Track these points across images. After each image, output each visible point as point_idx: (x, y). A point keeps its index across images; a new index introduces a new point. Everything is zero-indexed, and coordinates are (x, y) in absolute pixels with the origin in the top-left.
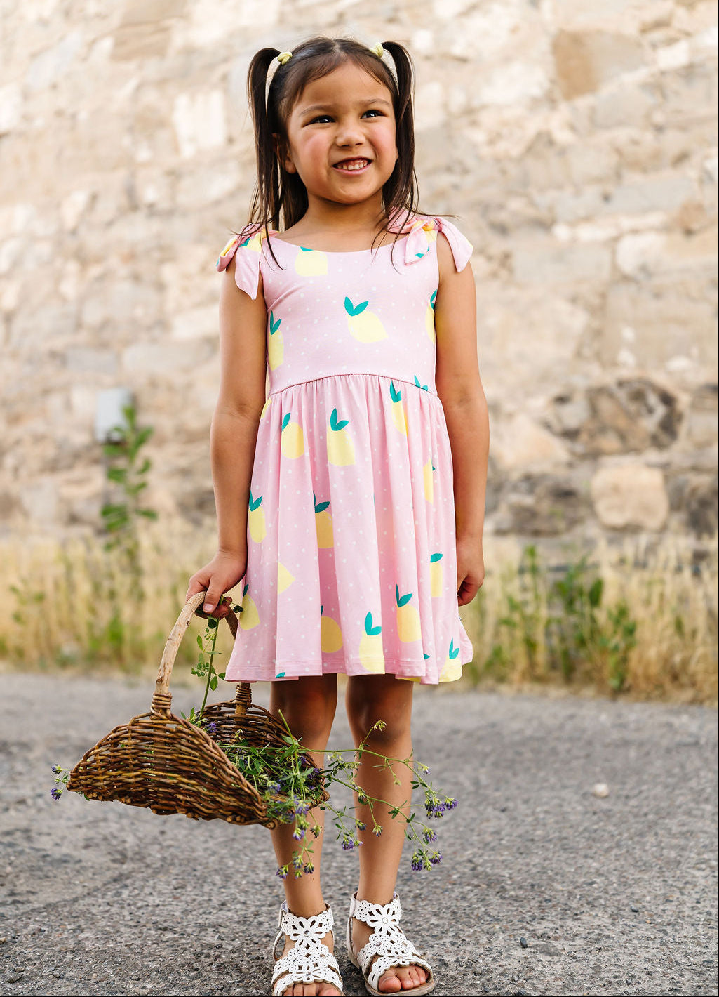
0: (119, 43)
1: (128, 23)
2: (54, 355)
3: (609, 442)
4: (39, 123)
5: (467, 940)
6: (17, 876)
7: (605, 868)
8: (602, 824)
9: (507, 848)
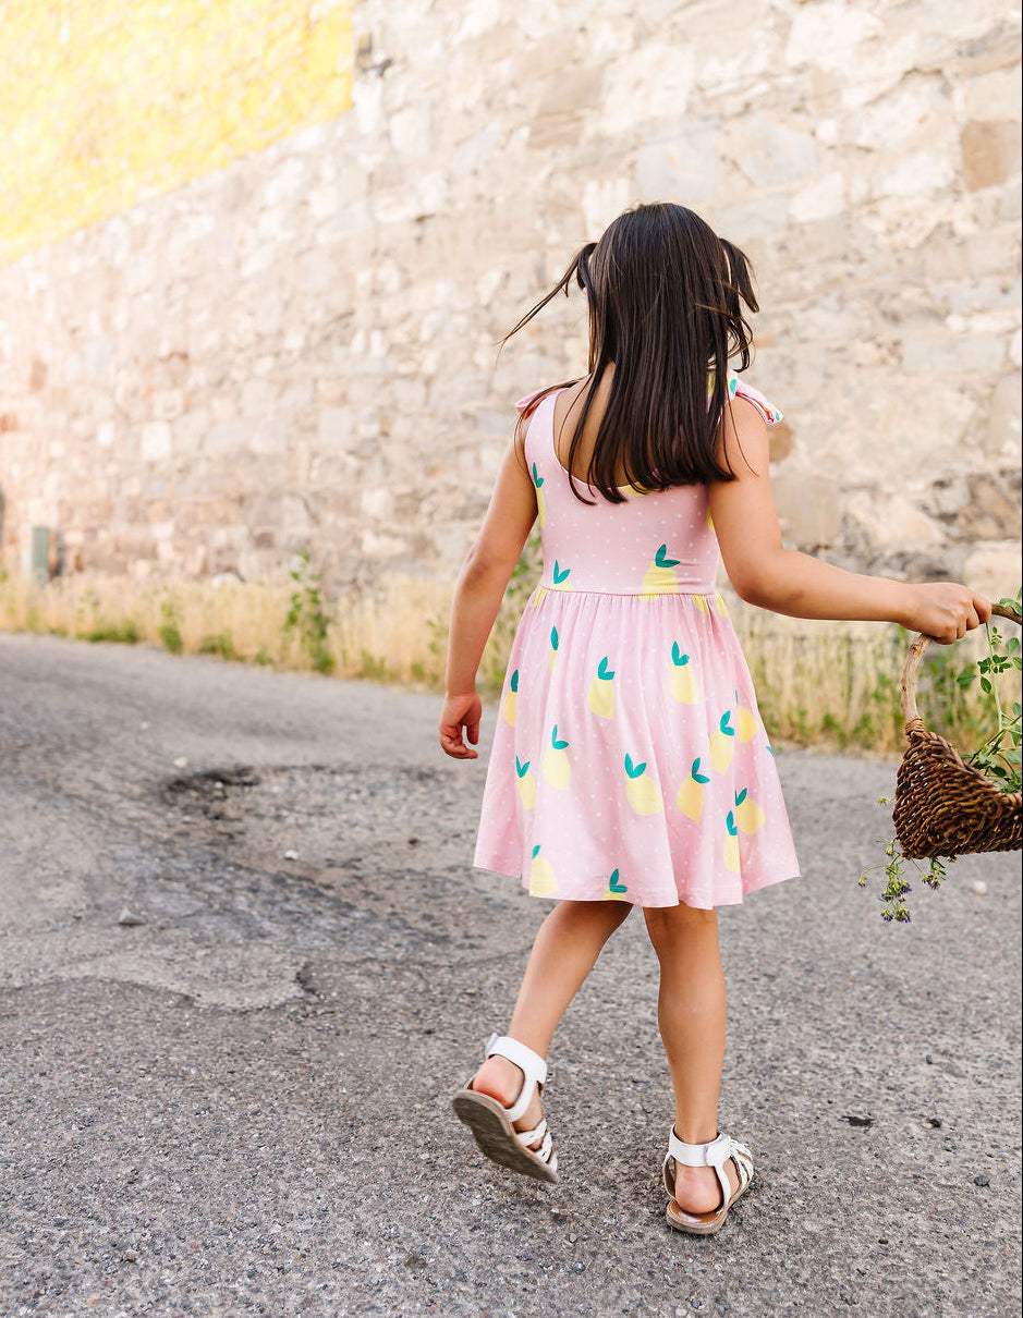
0: (535, 133)
1: (544, 113)
2: (466, 416)
3: (987, 527)
4: (461, 206)
5: (875, 1047)
6: (467, 917)
7: (996, 981)
8: (985, 927)
9: (897, 945)
